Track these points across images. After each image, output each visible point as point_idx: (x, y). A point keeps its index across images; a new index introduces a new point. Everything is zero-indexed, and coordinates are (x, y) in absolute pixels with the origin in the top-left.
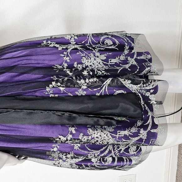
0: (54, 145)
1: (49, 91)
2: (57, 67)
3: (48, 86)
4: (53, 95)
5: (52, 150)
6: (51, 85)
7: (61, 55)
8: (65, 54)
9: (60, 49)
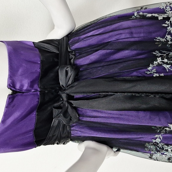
0: (157, 136)
1: (151, 70)
2: (159, 39)
3: (153, 64)
4: (158, 75)
5: (154, 141)
6: (157, 62)
7: (164, 25)
8: (169, 24)
9: (160, 18)
